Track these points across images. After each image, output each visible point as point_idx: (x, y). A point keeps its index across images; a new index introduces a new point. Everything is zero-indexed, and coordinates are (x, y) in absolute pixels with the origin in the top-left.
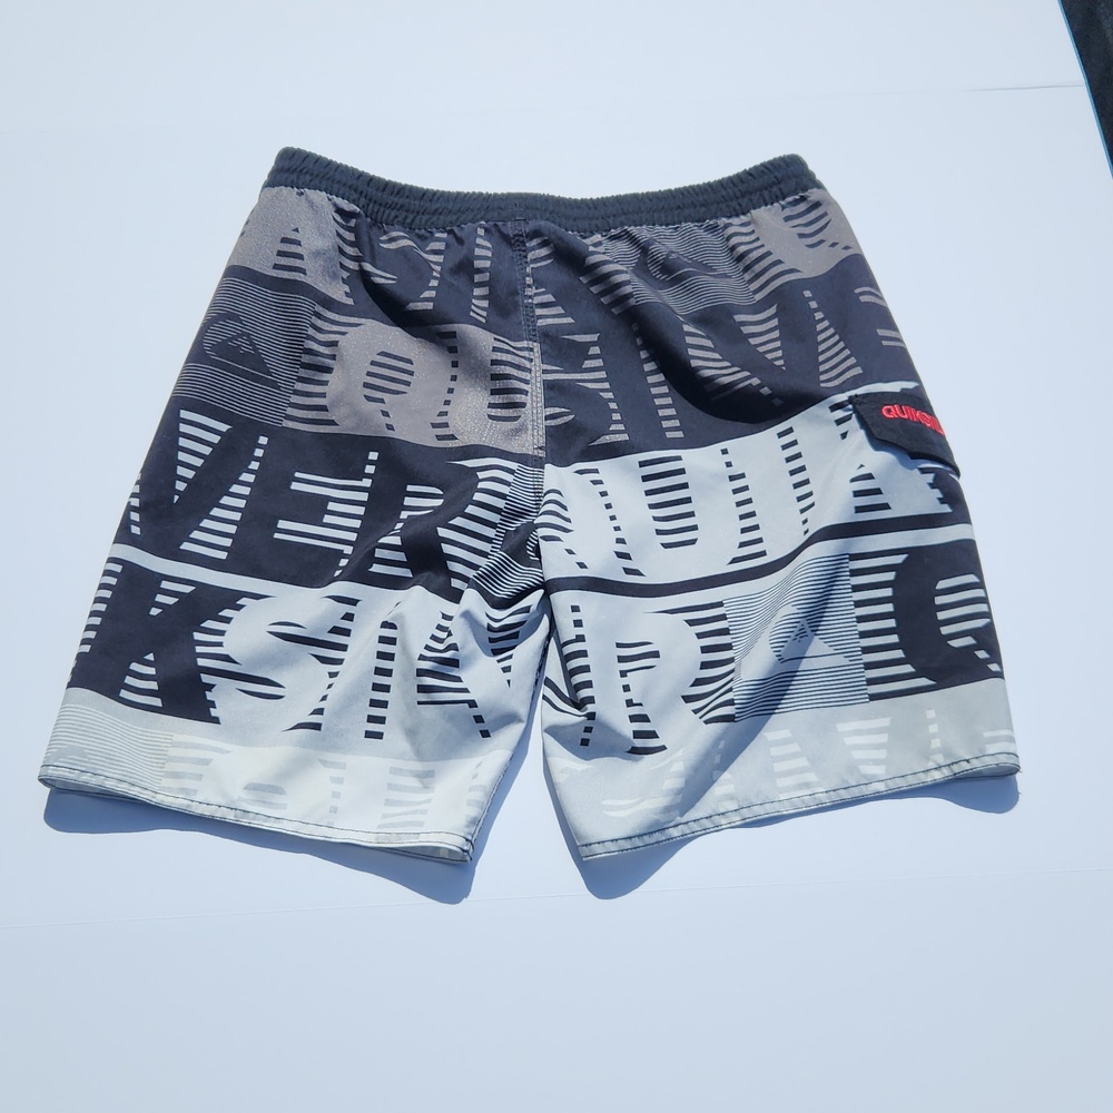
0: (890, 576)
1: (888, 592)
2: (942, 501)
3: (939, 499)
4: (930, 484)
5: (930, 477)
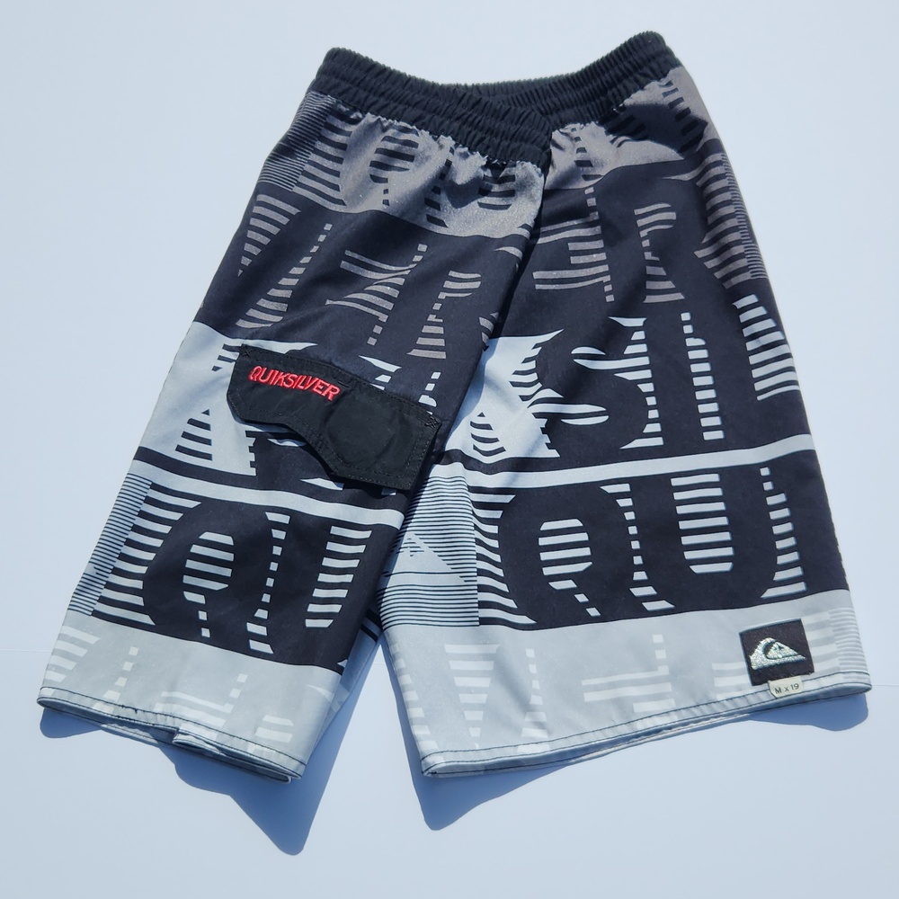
3: (251, 463)
4: (249, 447)
5: (252, 441)
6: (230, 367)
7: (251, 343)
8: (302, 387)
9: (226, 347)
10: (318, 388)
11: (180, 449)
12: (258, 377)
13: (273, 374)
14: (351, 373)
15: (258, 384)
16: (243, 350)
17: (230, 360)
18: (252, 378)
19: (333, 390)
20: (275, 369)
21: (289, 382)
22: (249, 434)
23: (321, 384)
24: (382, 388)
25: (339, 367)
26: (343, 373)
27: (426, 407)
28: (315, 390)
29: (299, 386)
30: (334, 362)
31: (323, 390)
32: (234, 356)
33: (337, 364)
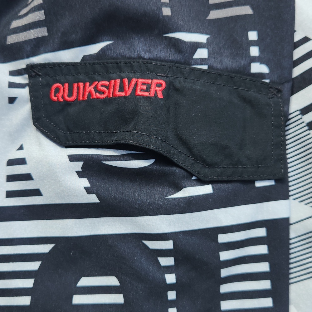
0: (35, 266)
1: (29, 283)
2: (89, 191)
3: (86, 189)
4: (78, 172)
5: (79, 165)
6: (25, 93)
7: (37, 60)
8: (123, 94)
9: (12, 73)
10: (142, 90)
11: (10, 194)
12: (63, 97)
13: (79, 88)
14: (166, 61)
15: (67, 104)
16: (30, 70)
17: (22, 86)
18: (55, 99)
19: (159, 85)
20: (78, 82)
21: (103, 92)
22: (73, 158)
23: (143, 84)
24: (205, 67)
25: (150, 59)
26: (159, 63)
27: (261, 76)
28: (139, 93)
29: (117, 93)
30: (143, 54)
31: (148, 90)
32: (22, 80)
33: (147, 56)
